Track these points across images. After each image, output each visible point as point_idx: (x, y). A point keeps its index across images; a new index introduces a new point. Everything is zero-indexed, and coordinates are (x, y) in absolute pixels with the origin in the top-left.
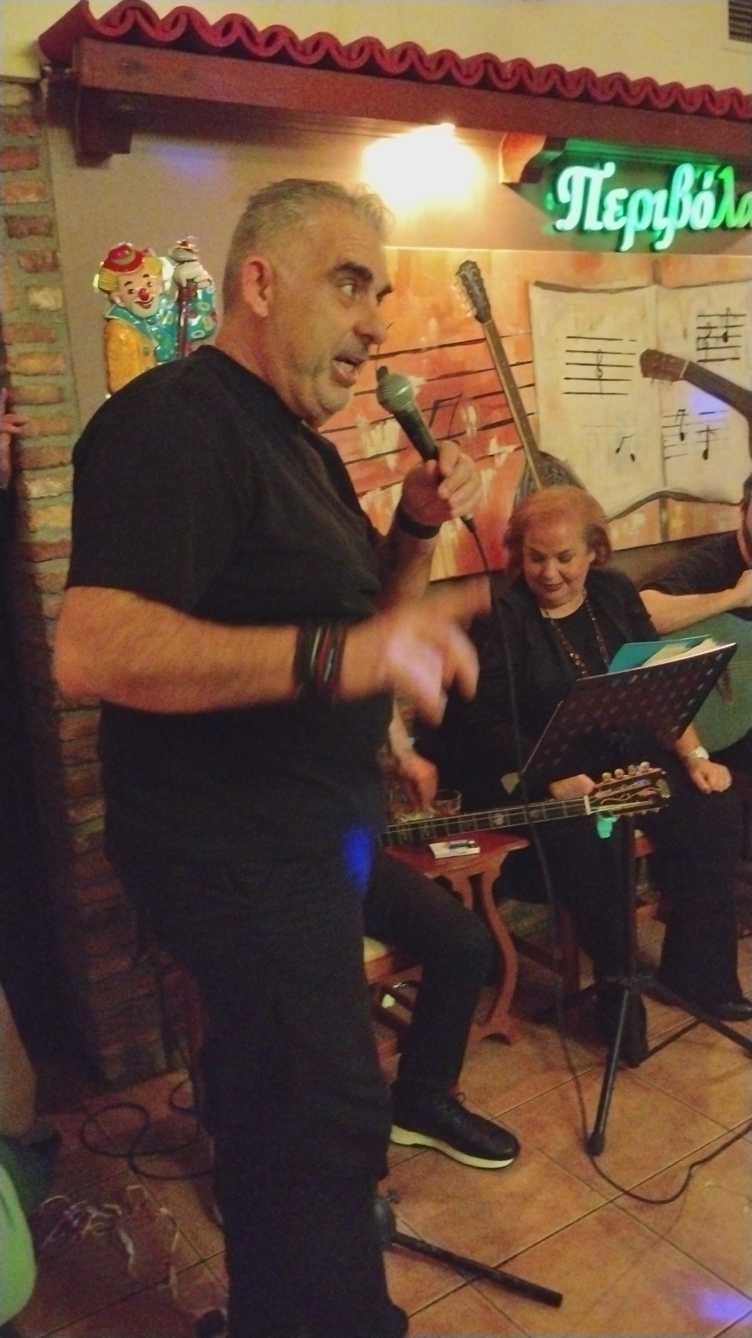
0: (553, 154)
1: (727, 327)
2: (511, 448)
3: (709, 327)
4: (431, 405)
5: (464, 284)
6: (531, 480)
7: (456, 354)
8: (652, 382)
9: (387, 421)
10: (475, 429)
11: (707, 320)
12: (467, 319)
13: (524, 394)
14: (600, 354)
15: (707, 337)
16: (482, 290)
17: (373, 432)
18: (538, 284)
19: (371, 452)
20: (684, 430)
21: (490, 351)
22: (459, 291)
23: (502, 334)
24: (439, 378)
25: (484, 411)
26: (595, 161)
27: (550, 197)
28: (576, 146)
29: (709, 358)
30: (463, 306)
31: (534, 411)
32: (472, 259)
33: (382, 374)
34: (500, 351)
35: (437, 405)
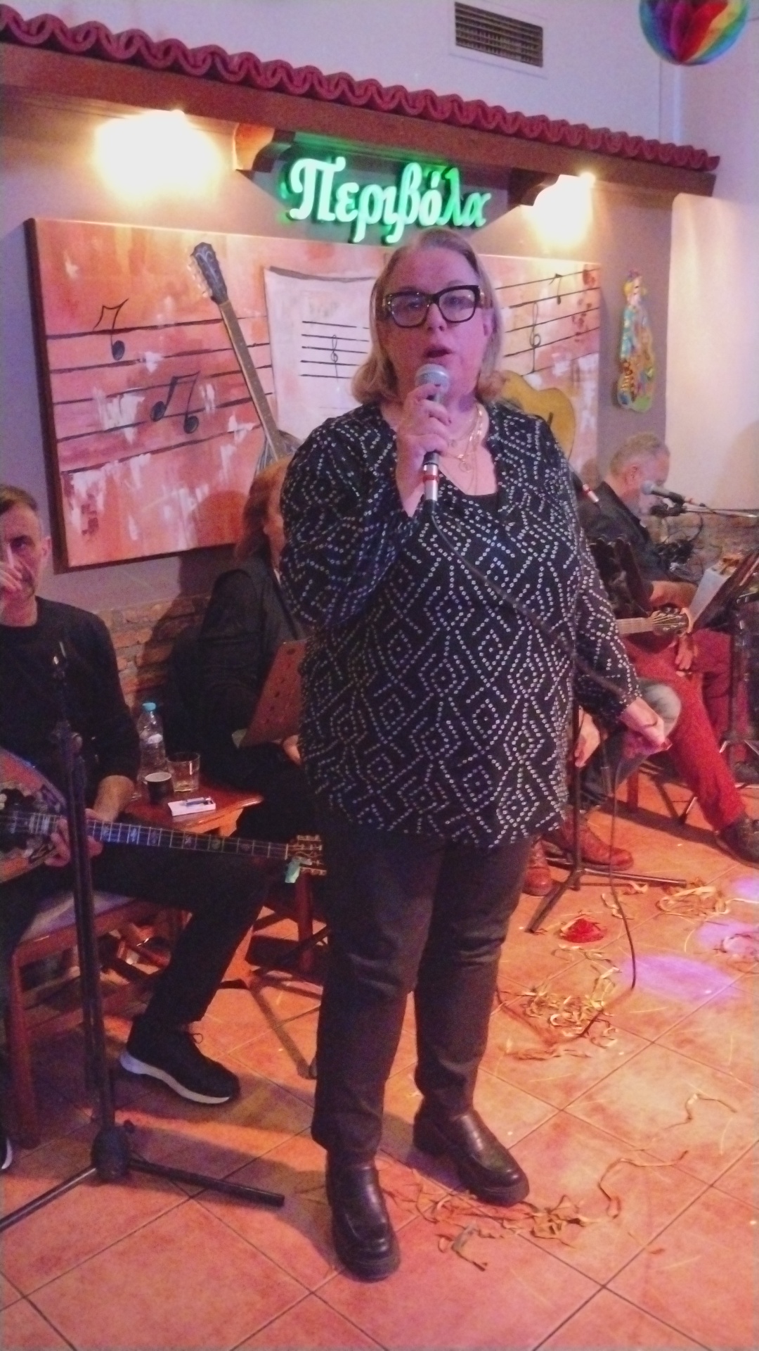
0: (284, 146)
2: (250, 426)
4: (168, 381)
5: (199, 265)
7: (193, 333)
9: (125, 395)
10: (213, 406)
12: (203, 300)
13: (263, 375)
14: (335, 340)
16: (218, 271)
17: (109, 406)
18: (273, 269)
19: (108, 425)
21: (227, 331)
22: (195, 271)
23: (238, 316)
24: (178, 355)
25: (222, 390)
26: (326, 154)
28: (303, 137)
30: (199, 286)
31: (272, 391)
32: (207, 241)
33: (118, 348)
34: (237, 332)
35: (174, 382)
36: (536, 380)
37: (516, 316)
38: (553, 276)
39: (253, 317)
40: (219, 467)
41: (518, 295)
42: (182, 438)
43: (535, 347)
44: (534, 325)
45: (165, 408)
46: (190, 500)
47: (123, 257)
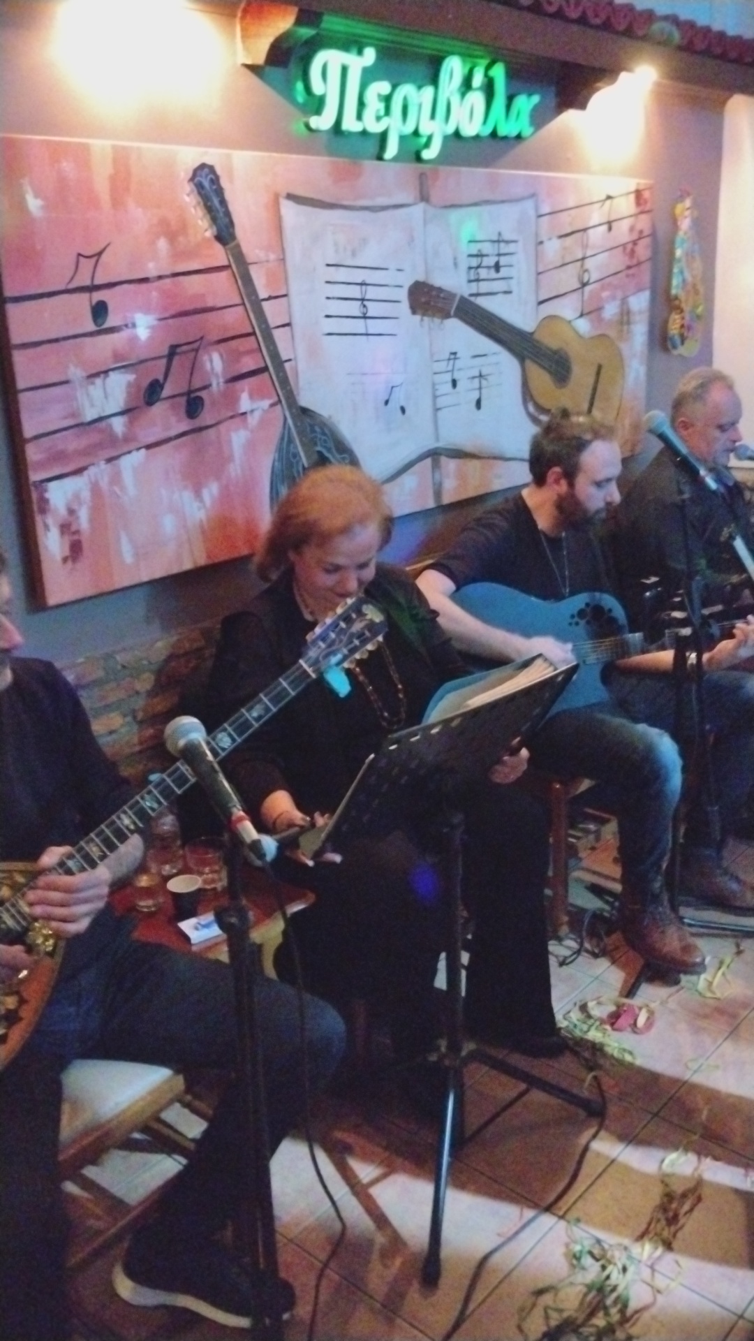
0: (306, 32)
1: (499, 255)
2: (265, 404)
3: (480, 255)
4: (165, 351)
5: (200, 193)
6: (290, 441)
7: (193, 285)
8: (422, 320)
9: (111, 373)
10: (221, 380)
11: (479, 246)
12: (205, 240)
13: (278, 335)
14: (364, 287)
15: (479, 267)
16: (223, 202)
17: (91, 388)
18: (290, 197)
19: (90, 415)
20: (456, 376)
21: (236, 281)
22: (194, 202)
23: (249, 261)
24: (173, 317)
25: (232, 358)
26: (353, 44)
27: (300, 86)
28: (333, 23)
29: (482, 291)
30: (200, 222)
31: (292, 357)
32: (209, 161)
33: (100, 311)
34: (248, 281)
35: (173, 351)
36: (583, 326)
37: (565, 249)
38: (604, 197)
39: (268, 261)
40: (230, 458)
41: (567, 222)
42: (184, 426)
43: (584, 285)
44: (583, 259)
45: (162, 387)
46: (196, 504)
47: (101, 185)
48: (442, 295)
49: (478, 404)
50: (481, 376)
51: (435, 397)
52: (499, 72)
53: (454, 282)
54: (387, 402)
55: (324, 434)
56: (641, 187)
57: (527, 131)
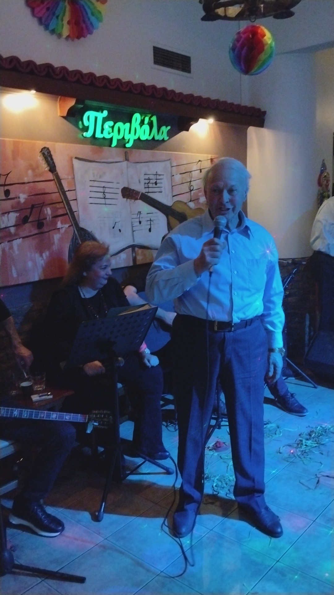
0: (80, 106)
1: (157, 179)
2: (67, 226)
3: (149, 179)
4: (30, 206)
5: (43, 156)
6: (76, 239)
7: (41, 185)
8: (127, 200)
9: (10, 213)
10: (50, 217)
11: (149, 176)
12: (45, 171)
13: (71, 203)
14: (104, 188)
15: (148, 183)
16: (52, 159)
17: (3, 217)
18: (76, 158)
19: (3, 226)
20: (141, 220)
21: (56, 185)
22: (41, 159)
23: (61, 178)
24: (33, 195)
25: (54, 210)
26: (99, 109)
27: (80, 123)
28: (88, 102)
29: (150, 191)
30: (44, 165)
31: (77, 210)
32: (47, 146)
33: (7, 193)
34: (61, 185)
35: (33, 207)
36: (192, 205)
37: (183, 178)
38: (198, 161)
39: (68, 179)
40: (53, 243)
41: (183, 169)
42: (36, 231)
43: (191, 191)
44: (190, 182)
45: (29, 218)
46: (41, 258)
47: (9, 153)
48: (134, 192)
49: (150, 230)
50: (150, 220)
51: (133, 227)
52: (154, 119)
53: (140, 188)
54: (113, 228)
55: (89, 237)
56: (213, 158)
57: (166, 138)
